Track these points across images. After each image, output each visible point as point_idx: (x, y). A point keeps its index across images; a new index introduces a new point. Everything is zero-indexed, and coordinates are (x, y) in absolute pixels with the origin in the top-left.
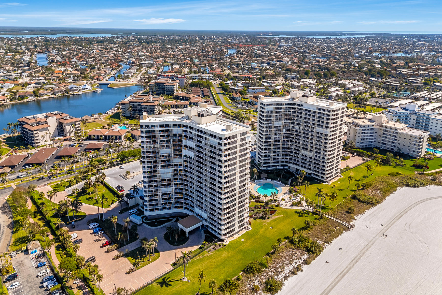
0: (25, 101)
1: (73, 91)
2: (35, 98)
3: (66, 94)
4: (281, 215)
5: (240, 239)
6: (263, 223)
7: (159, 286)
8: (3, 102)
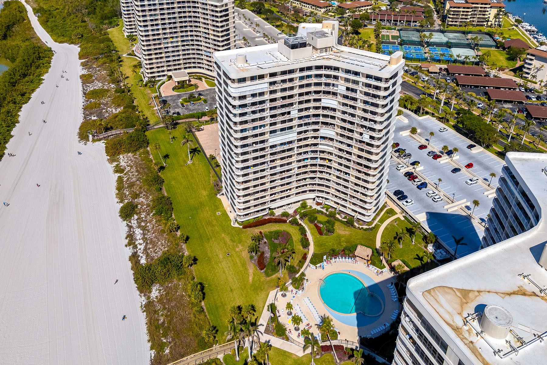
4: (253, 279)
5: (221, 211)
6: (243, 245)
7: (194, 148)
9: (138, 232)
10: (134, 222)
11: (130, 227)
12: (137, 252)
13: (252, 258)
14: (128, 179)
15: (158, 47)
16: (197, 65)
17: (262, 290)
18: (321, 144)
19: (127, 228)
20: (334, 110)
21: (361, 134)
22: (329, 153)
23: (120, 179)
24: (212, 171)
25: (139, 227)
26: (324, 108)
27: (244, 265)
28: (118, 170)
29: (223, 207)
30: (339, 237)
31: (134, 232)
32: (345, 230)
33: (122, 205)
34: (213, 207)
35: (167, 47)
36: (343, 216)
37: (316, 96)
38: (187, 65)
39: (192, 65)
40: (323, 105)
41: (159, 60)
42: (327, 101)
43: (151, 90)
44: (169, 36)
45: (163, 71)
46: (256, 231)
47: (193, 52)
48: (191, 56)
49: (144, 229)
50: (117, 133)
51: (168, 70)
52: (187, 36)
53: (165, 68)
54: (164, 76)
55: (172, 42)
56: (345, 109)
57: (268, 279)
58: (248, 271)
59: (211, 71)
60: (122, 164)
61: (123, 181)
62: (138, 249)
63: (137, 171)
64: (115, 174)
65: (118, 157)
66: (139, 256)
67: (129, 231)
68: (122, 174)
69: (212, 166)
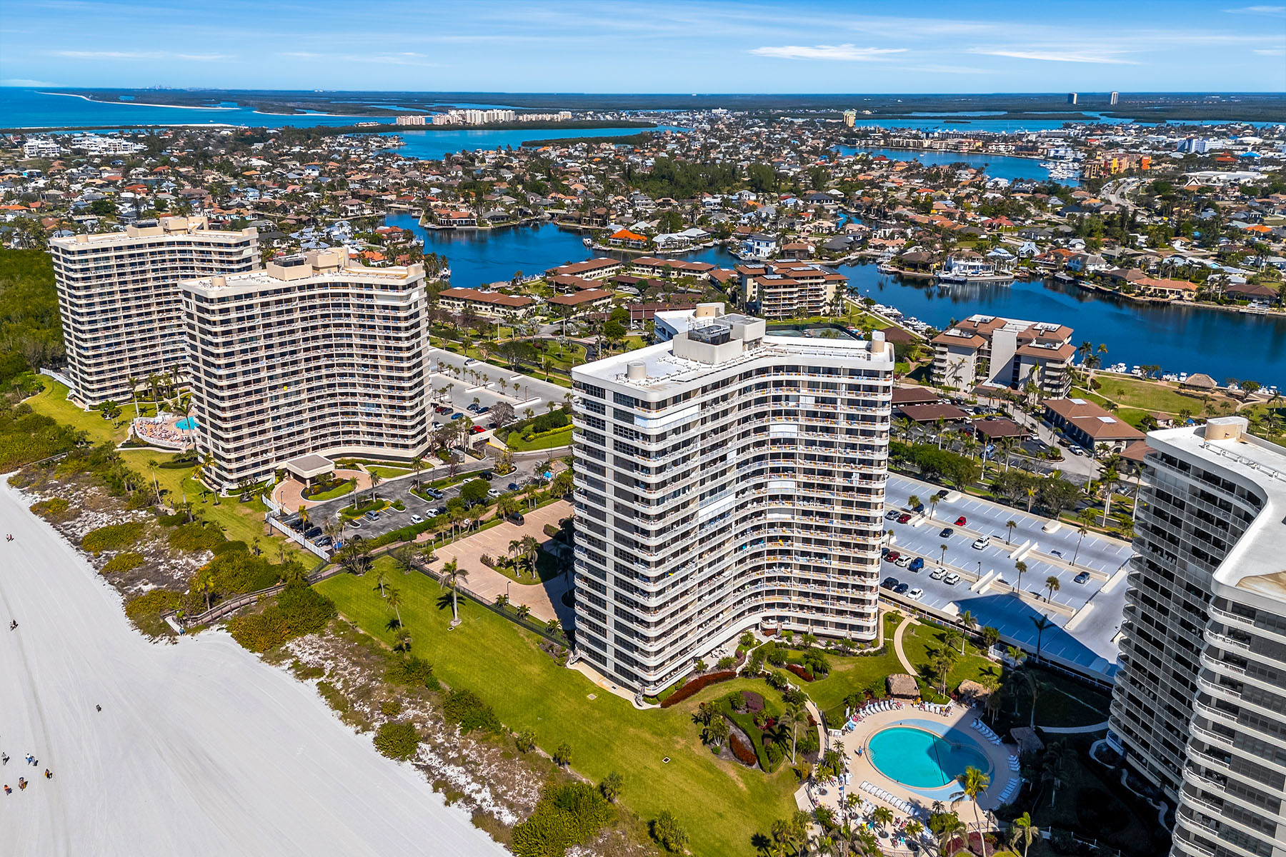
0: (1233, 308)
2: (1267, 311)
4: (747, 784)
5: (594, 692)
6: (684, 736)
7: (444, 595)
8: (1172, 297)
9: (453, 772)
10: (429, 757)
11: (427, 769)
12: (480, 808)
13: (715, 752)
14: (345, 682)
15: (255, 408)
16: (341, 438)
17: (778, 797)
18: (772, 511)
19: (421, 772)
20: (791, 442)
21: (848, 475)
22: (783, 524)
23: (325, 689)
24: (516, 627)
25: (449, 762)
26: (774, 442)
27: (710, 768)
28: (304, 672)
29: (593, 684)
30: (841, 676)
31: (443, 775)
32: (842, 664)
33: (371, 735)
34: (572, 688)
35: (277, 407)
36: (824, 642)
37: (758, 423)
38: (319, 442)
39: (330, 439)
40: (772, 436)
41: (258, 438)
42: (781, 428)
43: (250, 507)
44: (281, 381)
45: (266, 462)
46: (692, 705)
47: (334, 410)
48: (328, 420)
49: (462, 761)
50: (243, 602)
51: (279, 459)
52: (320, 378)
53: (271, 455)
54: (267, 472)
55: (286, 395)
56: (811, 436)
57: (774, 775)
58: (725, 775)
59: (381, 444)
60: (305, 658)
61: (338, 691)
62: (478, 803)
63: (355, 664)
64: (305, 682)
65: (284, 648)
66: (491, 813)
67: (431, 776)
68: (322, 679)
69: (511, 619)
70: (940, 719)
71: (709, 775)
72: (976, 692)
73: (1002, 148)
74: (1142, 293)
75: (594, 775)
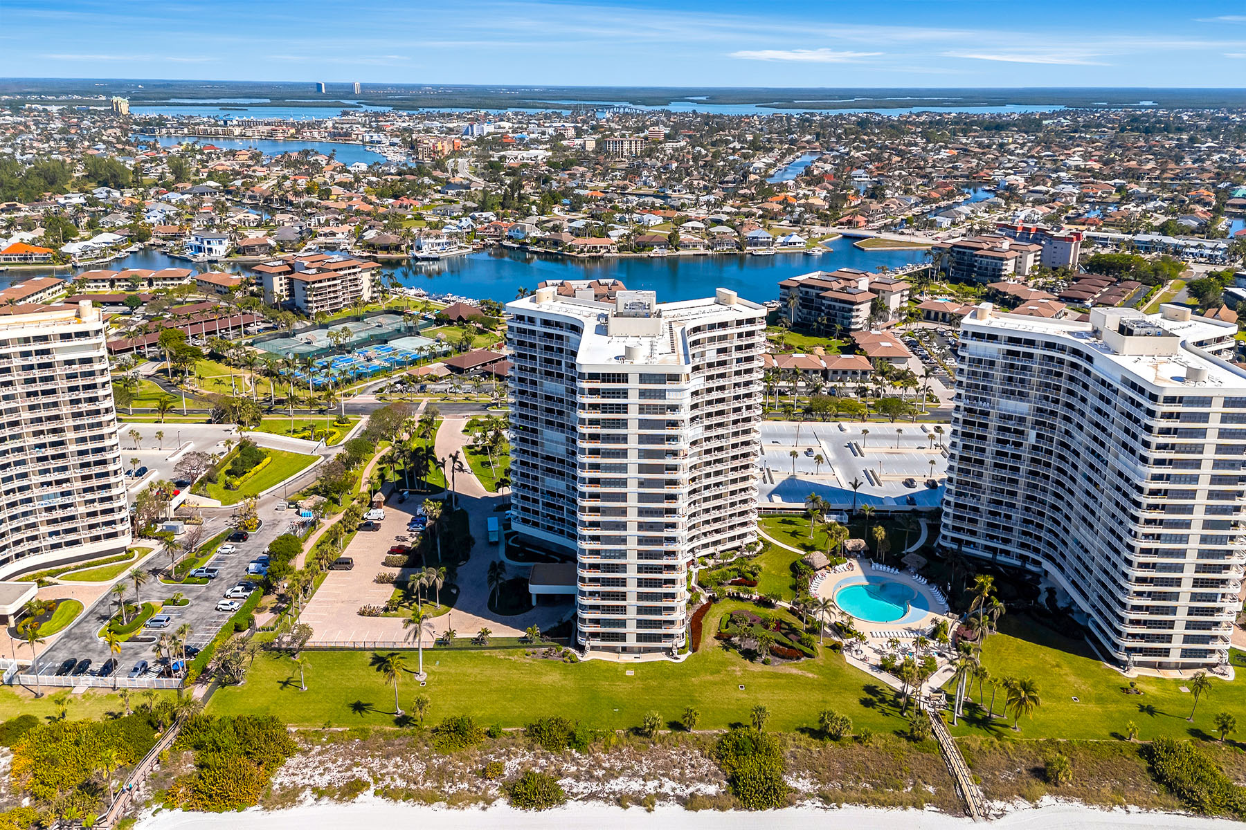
0: (644, 254)
1: (756, 245)
2: (666, 253)
3: (737, 251)
4: (813, 672)
5: (626, 668)
6: (733, 664)
7: (371, 660)
8: (603, 251)
9: (618, 785)
10: (581, 787)
11: (592, 796)
12: (678, 796)
13: (766, 663)
17: (840, 670)
25: (604, 780)
28: (341, 793)
29: (617, 664)
30: (767, 574)
31: (614, 793)
33: (501, 803)
34: (606, 674)
46: (709, 640)
49: (611, 774)
57: (821, 657)
58: (791, 675)
59: (76, 542)
60: (322, 782)
61: (406, 789)
62: (672, 794)
63: (388, 757)
64: (356, 800)
65: (277, 786)
66: (692, 795)
67: (606, 800)
68: (373, 787)
69: (472, 649)
70: (849, 574)
71: (783, 681)
72: (859, 545)
73: (316, 134)
74: (582, 251)
75: (716, 725)
